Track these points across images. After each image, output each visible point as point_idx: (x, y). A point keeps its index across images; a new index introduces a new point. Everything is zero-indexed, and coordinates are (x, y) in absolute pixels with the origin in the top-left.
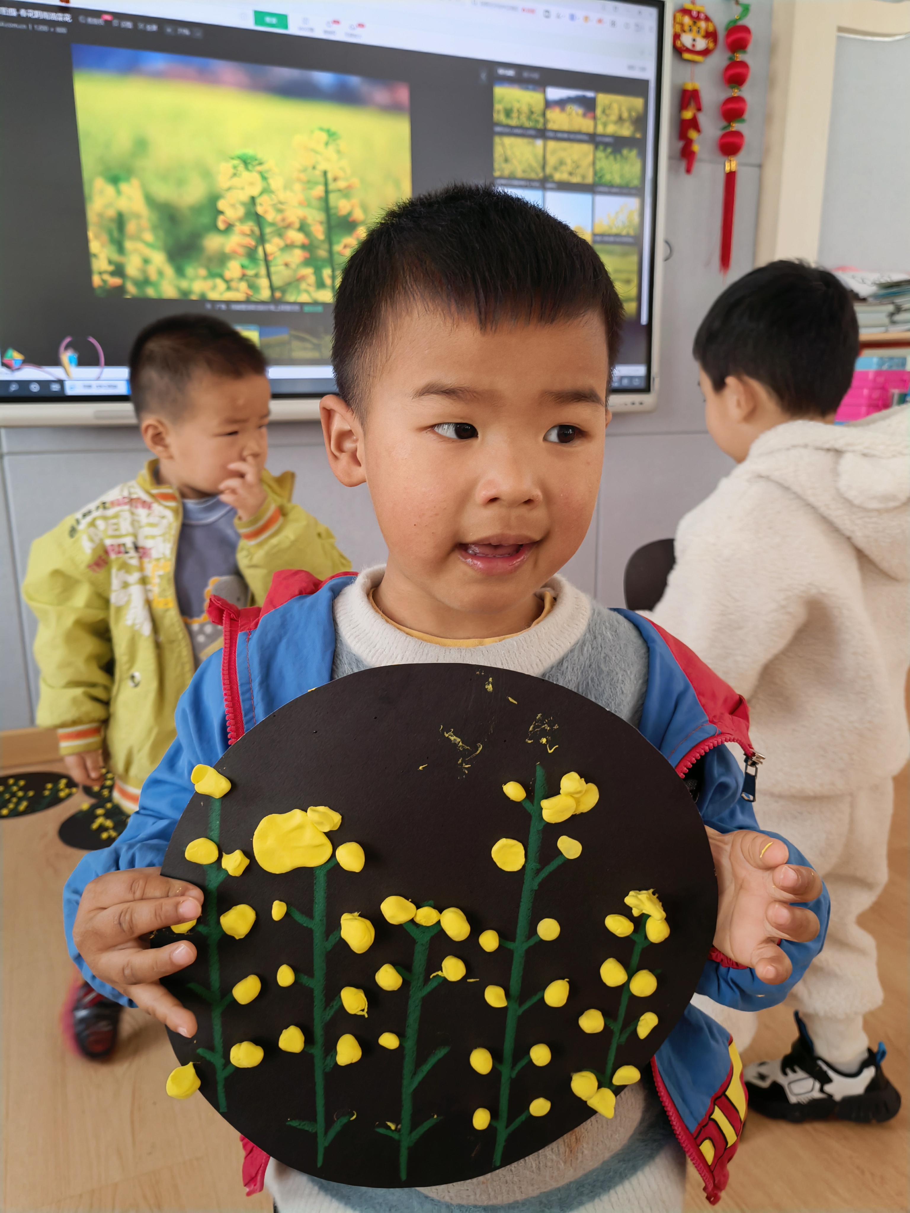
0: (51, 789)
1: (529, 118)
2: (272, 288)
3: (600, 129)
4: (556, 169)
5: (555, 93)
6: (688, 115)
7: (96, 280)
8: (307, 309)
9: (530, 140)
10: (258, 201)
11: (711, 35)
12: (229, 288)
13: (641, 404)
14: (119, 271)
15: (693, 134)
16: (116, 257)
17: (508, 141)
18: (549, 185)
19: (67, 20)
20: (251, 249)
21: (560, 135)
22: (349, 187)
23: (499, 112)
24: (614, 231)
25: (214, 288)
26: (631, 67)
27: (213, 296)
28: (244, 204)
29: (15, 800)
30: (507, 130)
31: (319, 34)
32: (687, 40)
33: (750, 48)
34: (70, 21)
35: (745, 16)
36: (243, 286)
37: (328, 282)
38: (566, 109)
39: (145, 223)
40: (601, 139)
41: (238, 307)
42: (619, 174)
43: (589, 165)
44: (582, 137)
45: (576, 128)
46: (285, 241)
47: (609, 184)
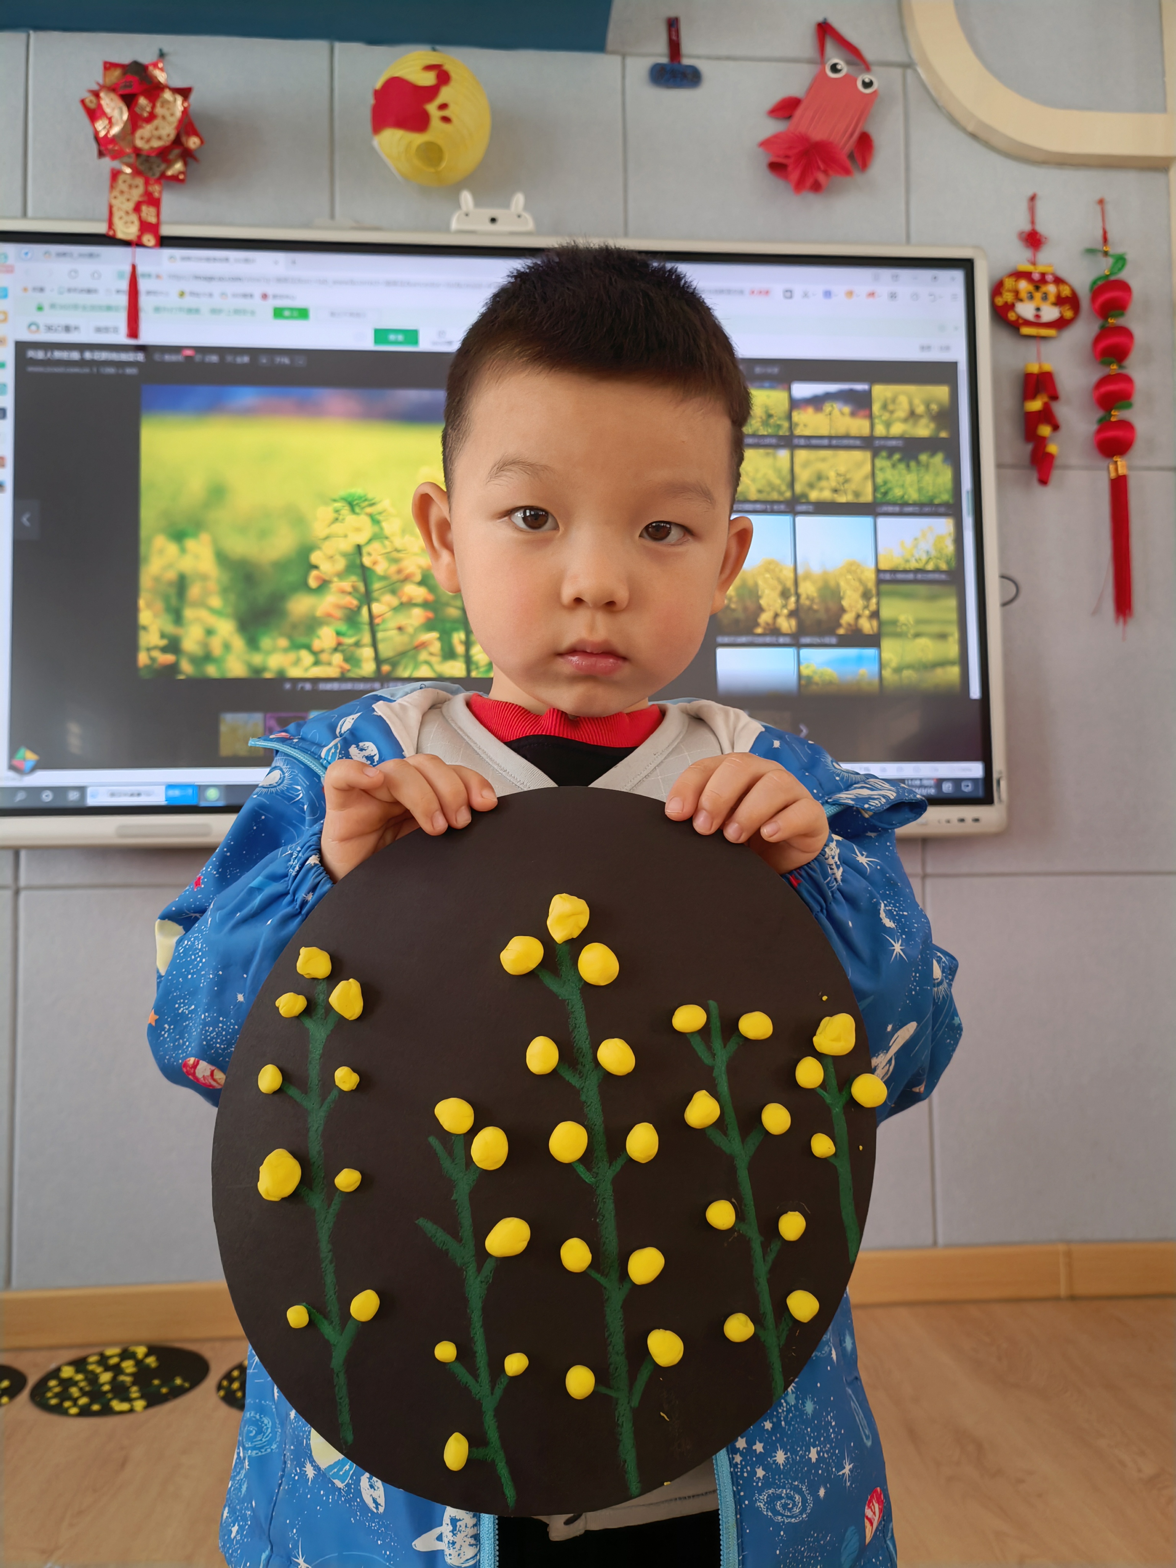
1: (765, 423)
2: (378, 660)
3: (880, 430)
4: (811, 486)
5: (805, 389)
6: (1036, 405)
7: (143, 658)
9: (770, 451)
10: (365, 550)
11: (1068, 301)
13: (976, 820)
14: (173, 646)
15: (1045, 430)
16: (170, 629)
18: (800, 508)
19: (139, 359)
20: (351, 610)
21: (814, 442)
24: (913, 565)
25: (297, 662)
26: (924, 348)
27: (295, 672)
28: (345, 555)
32: (1026, 310)
33: (1133, 308)
34: (143, 360)
35: (1120, 269)
36: (338, 658)
37: (460, 649)
38: (824, 408)
39: (213, 585)
40: (882, 443)
41: (328, 686)
42: (916, 487)
43: (866, 478)
44: (851, 442)
45: (841, 431)
46: (400, 598)
47: (899, 502)
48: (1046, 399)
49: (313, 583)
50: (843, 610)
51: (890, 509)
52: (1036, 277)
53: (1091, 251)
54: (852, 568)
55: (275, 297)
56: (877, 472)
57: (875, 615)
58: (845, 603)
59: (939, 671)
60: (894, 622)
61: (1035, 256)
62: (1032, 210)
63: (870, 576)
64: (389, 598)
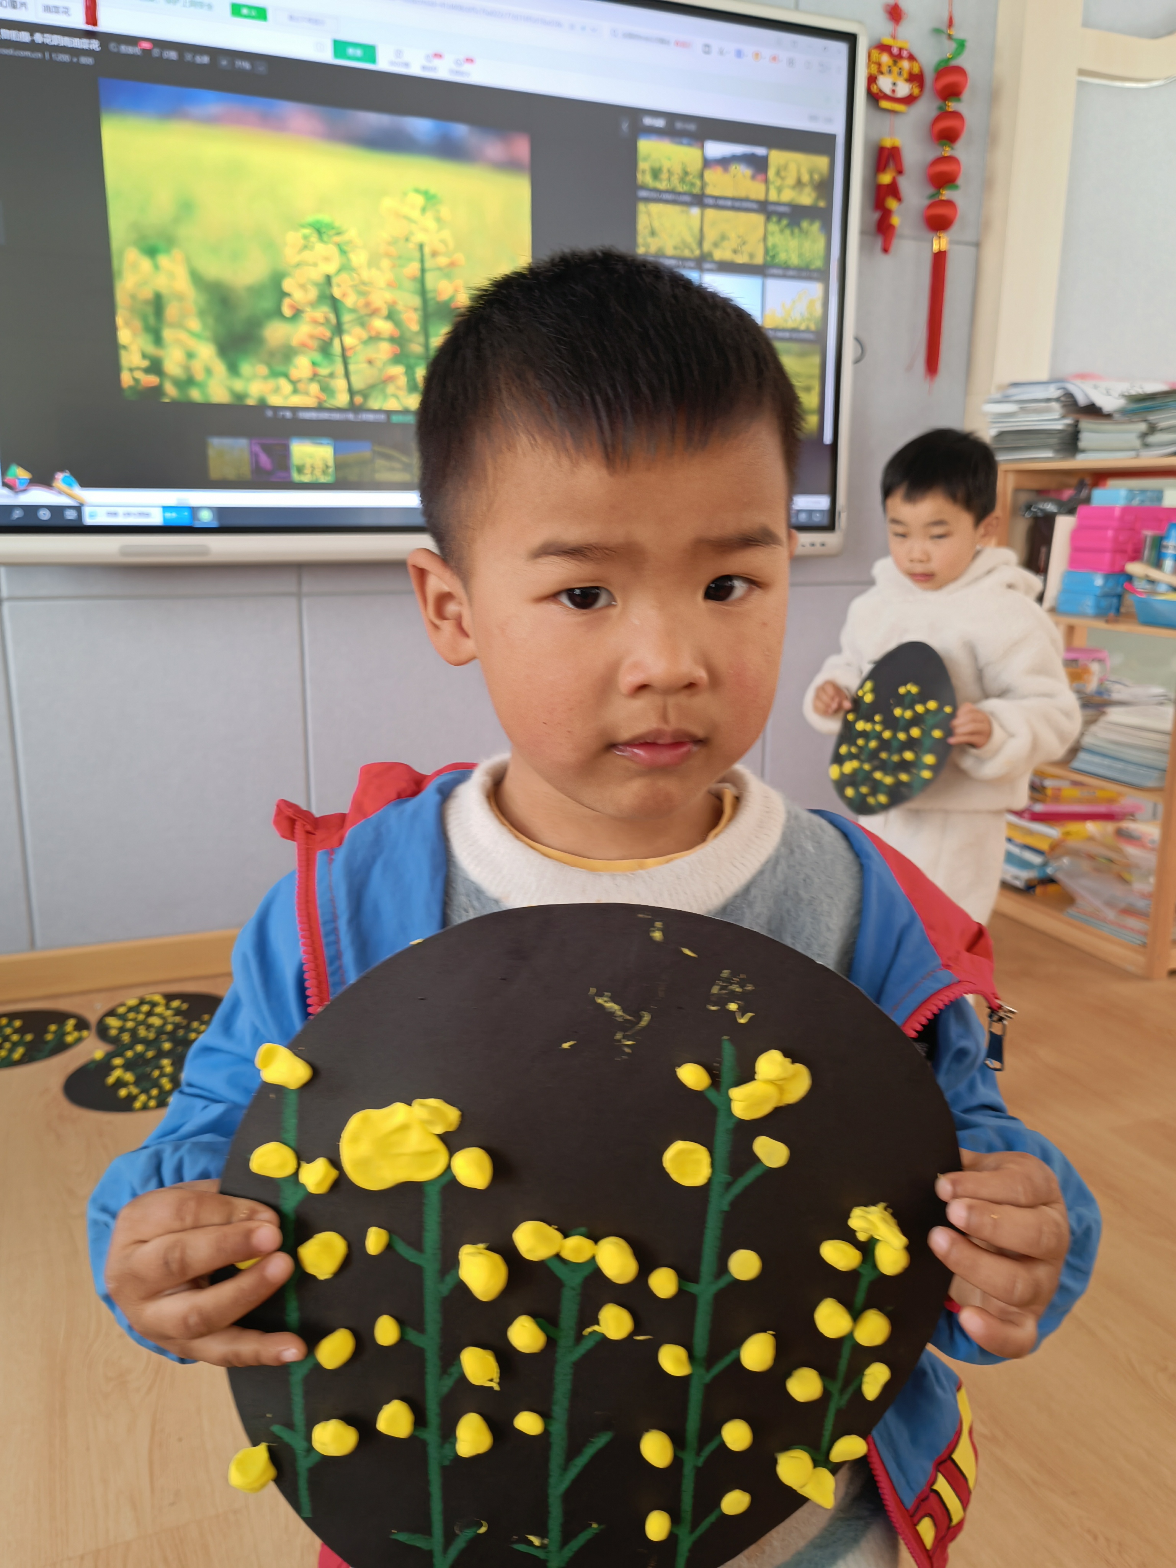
0: (55, 1032)
1: (682, 180)
2: (351, 392)
3: (773, 196)
4: (716, 245)
5: (716, 149)
6: (886, 178)
7: (126, 379)
8: (395, 419)
9: (684, 208)
10: (335, 281)
11: (916, 78)
12: (295, 391)
13: (823, 545)
14: (155, 367)
15: (892, 204)
16: (151, 349)
17: (655, 208)
18: (707, 266)
19: (94, 48)
20: (324, 341)
21: (721, 202)
22: (453, 264)
23: (644, 172)
24: (790, 325)
25: (277, 390)
26: (813, 118)
27: (275, 400)
28: (316, 284)
29: (7, 1045)
30: (654, 195)
31: (415, 70)
32: (885, 84)
33: (966, 95)
34: (98, 49)
35: (960, 55)
36: (314, 388)
38: (731, 169)
39: (190, 305)
40: (774, 208)
41: (307, 415)
42: (797, 252)
43: (759, 241)
44: (749, 205)
45: (742, 194)
46: (369, 331)
47: (784, 265)
48: (894, 173)
49: (287, 311)
51: (775, 271)
52: (895, 51)
56: (768, 236)
61: (895, 30)
64: (358, 331)
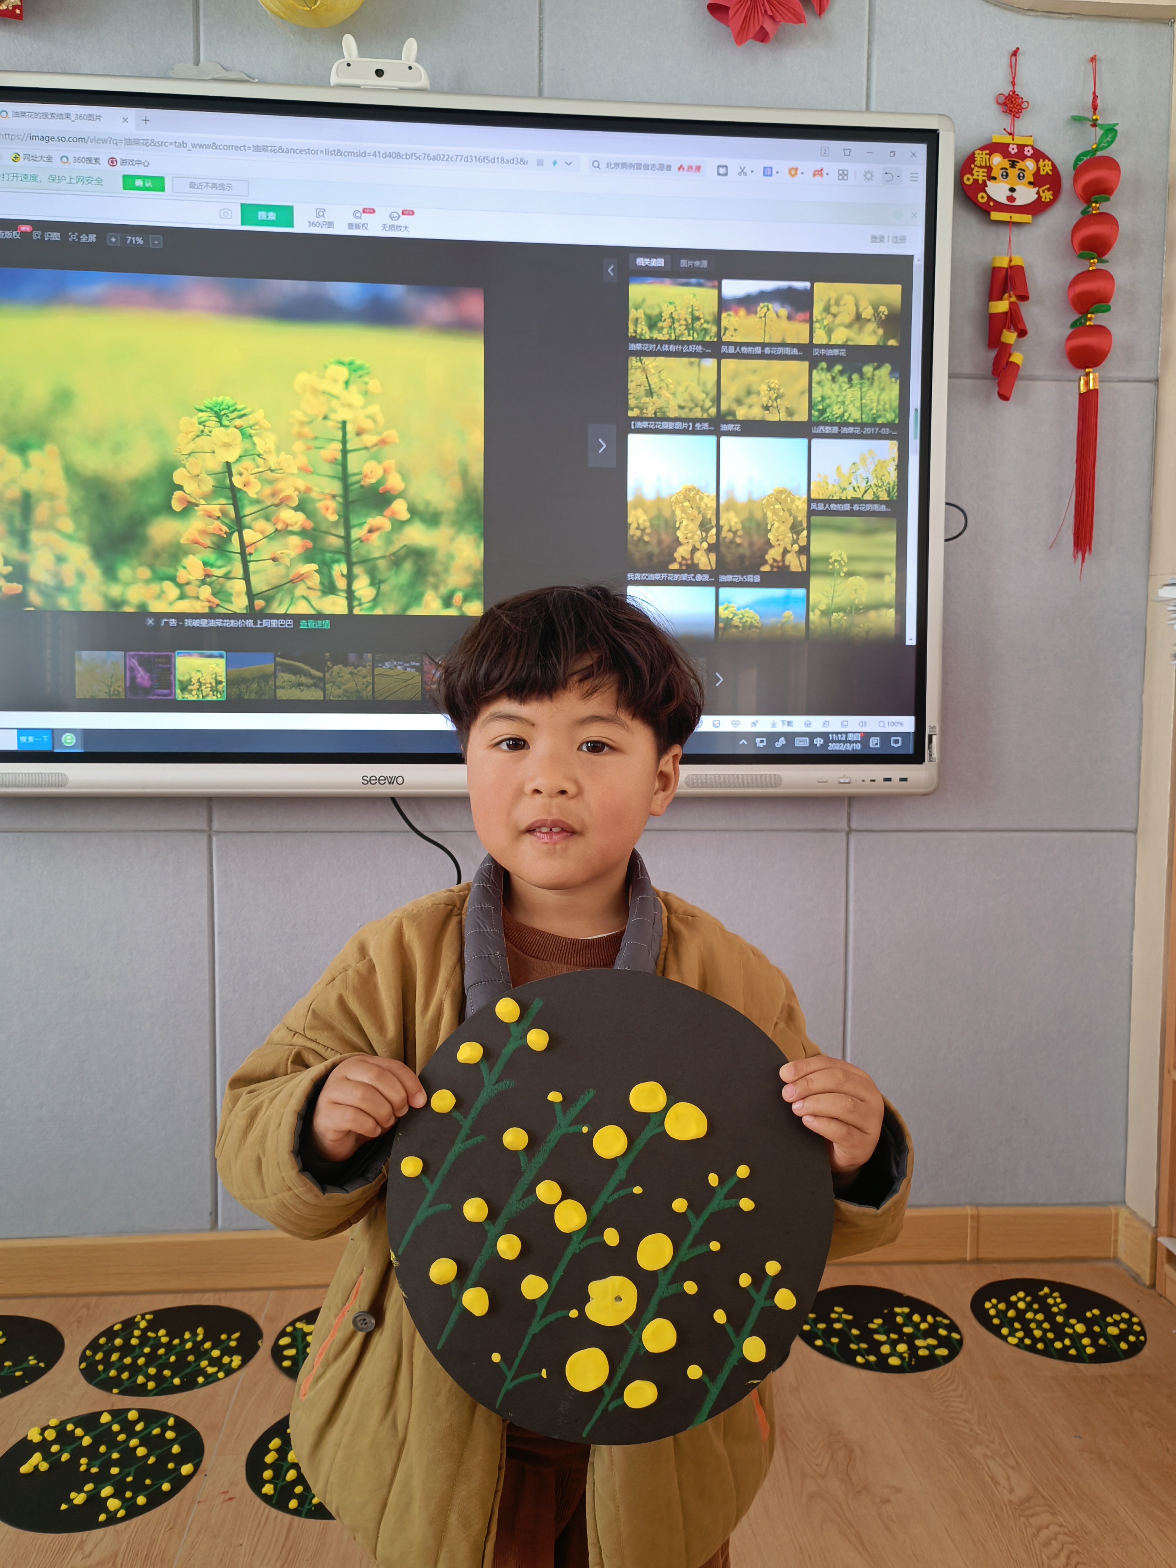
2: (251, 595)
3: (820, 337)
5: (737, 288)
6: (1001, 306)
8: (303, 625)
9: (693, 361)
10: (236, 469)
11: (1046, 180)
14: (19, 573)
15: (1009, 337)
16: (15, 554)
17: (654, 363)
18: (724, 427)
20: (220, 537)
21: (744, 350)
22: (383, 442)
24: (850, 494)
25: (161, 595)
27: (157, 607)
28: (213, 474)
30: (651, 347)
31: (341, 229)
32: (998, 191)
33: (1120, 192)
35: (1110, 143)
36: (206, 592)
37: (341, 584)
38: (759, 309)
39: (62, 504)
40: (823, 351)
41: (196, 623)
42: (858, 404)
43: (803, 393)
44: (787, 351)
45: (777, 338)
46: (275, 524)
47: (838, 421)
48: (1013, 299)
49: (177, 506)
50: (769, 545)
51: (827, 429)
52: (1013, 150)
53: (1078, 120)
54: (781, 496)
55: (124, 162)
56: (814, 385)
57: (805, 550)
58: (770, 536)
59: (872, 614)
60: (826, 559)
61: (1013, 123)
62: (1013, 68)
63: (802, 505)
64: (261, 524)
